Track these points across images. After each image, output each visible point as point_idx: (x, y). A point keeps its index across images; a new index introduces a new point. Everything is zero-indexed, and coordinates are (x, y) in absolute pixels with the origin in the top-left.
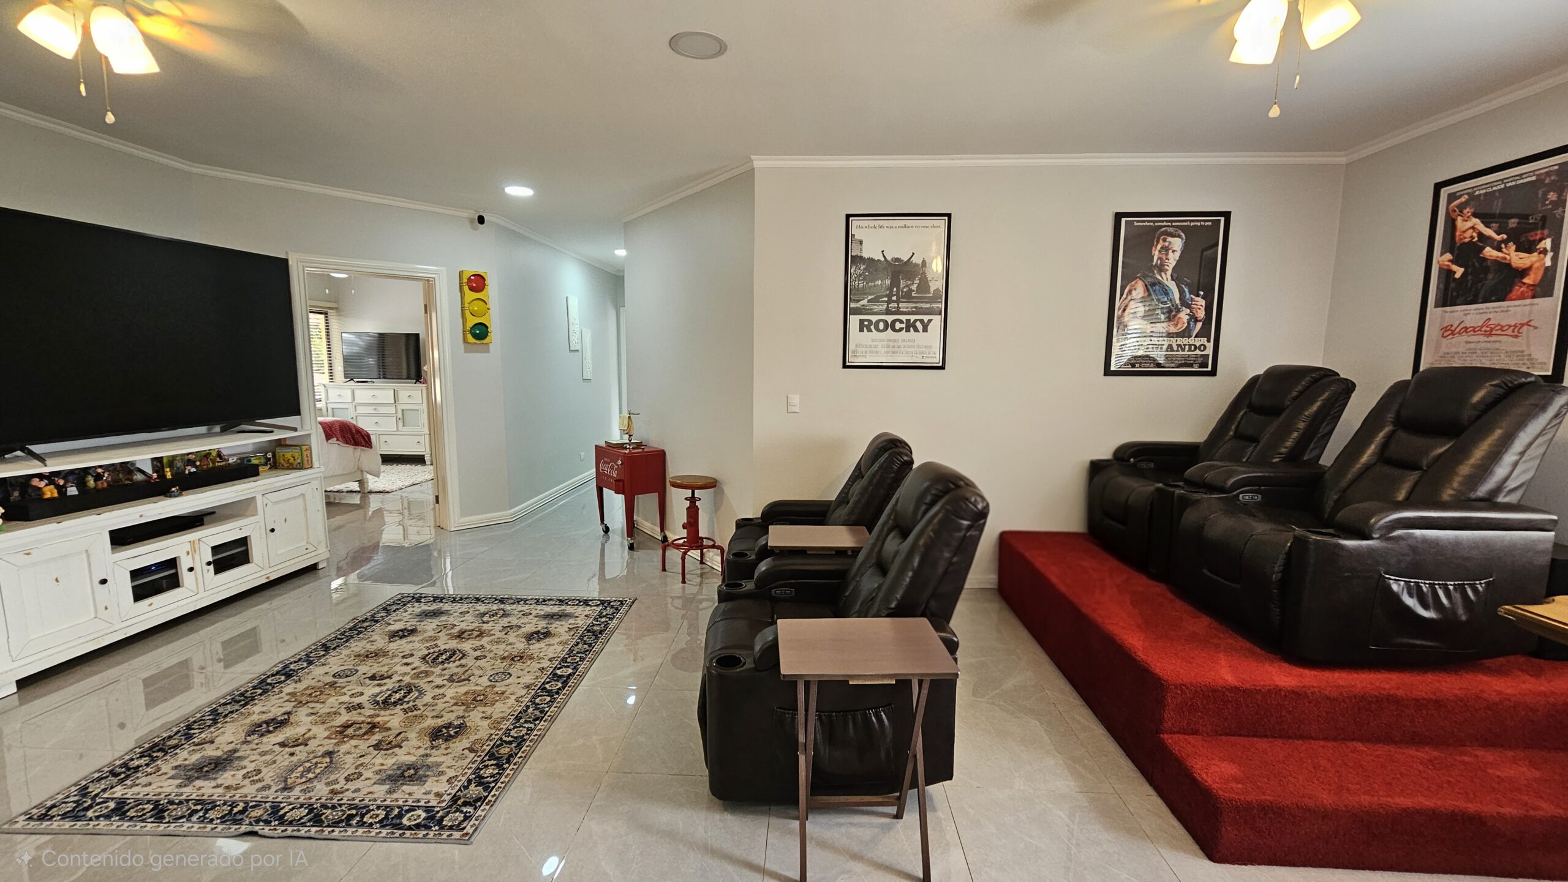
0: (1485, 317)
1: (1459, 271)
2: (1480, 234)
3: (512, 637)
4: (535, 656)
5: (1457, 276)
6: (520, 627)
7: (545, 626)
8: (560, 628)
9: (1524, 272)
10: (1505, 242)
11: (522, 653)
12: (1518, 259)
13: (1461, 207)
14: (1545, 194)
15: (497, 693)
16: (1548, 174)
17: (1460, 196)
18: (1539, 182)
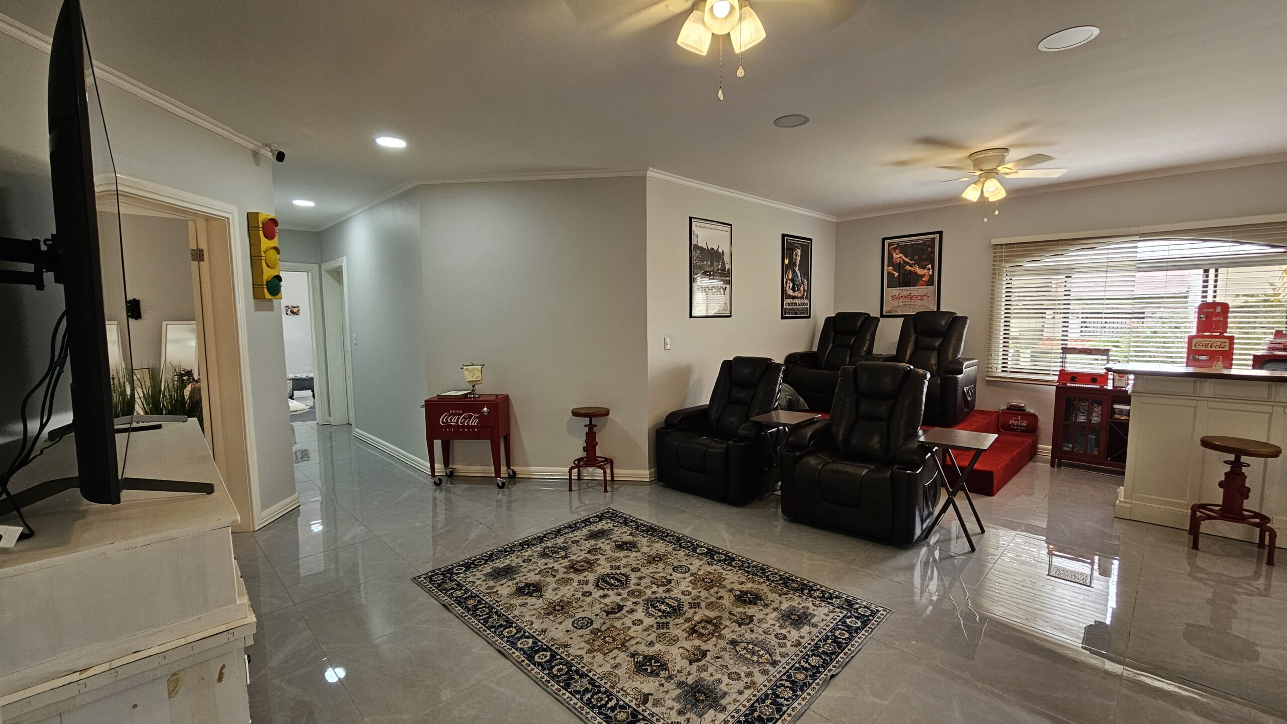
0: (909, 292)
1: (896, 274)
2: (903, 260)
5: (896, 276)
9: (923, 276)
10: (914, 264)
12: (920, 271)
13: (895, 249)
14: (927, 248)
16: (927, 241)
17: (894, 245)
18: (924, 243)
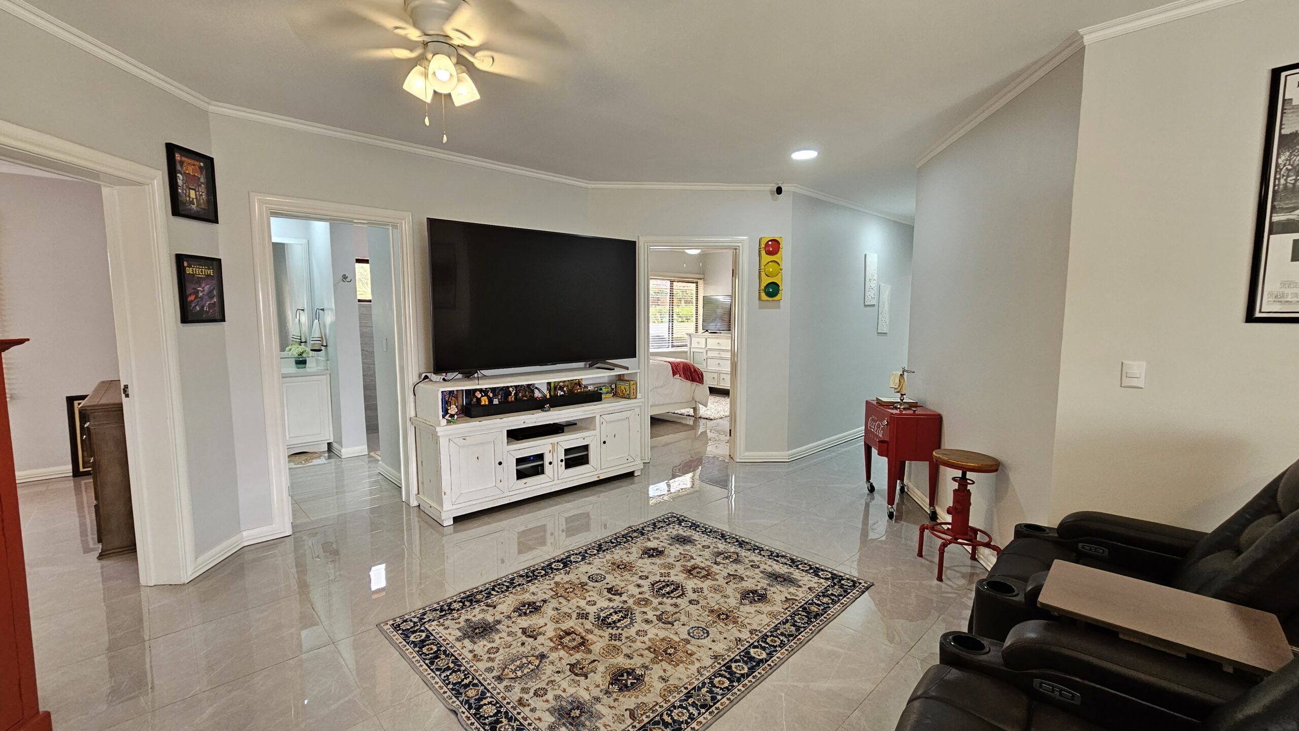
3: (730, 590)
4: (740, 620)
6: (742, 579)
7: (765, 586)
8: (779, 594)
11: (730, 612)
15: (687, 652)
